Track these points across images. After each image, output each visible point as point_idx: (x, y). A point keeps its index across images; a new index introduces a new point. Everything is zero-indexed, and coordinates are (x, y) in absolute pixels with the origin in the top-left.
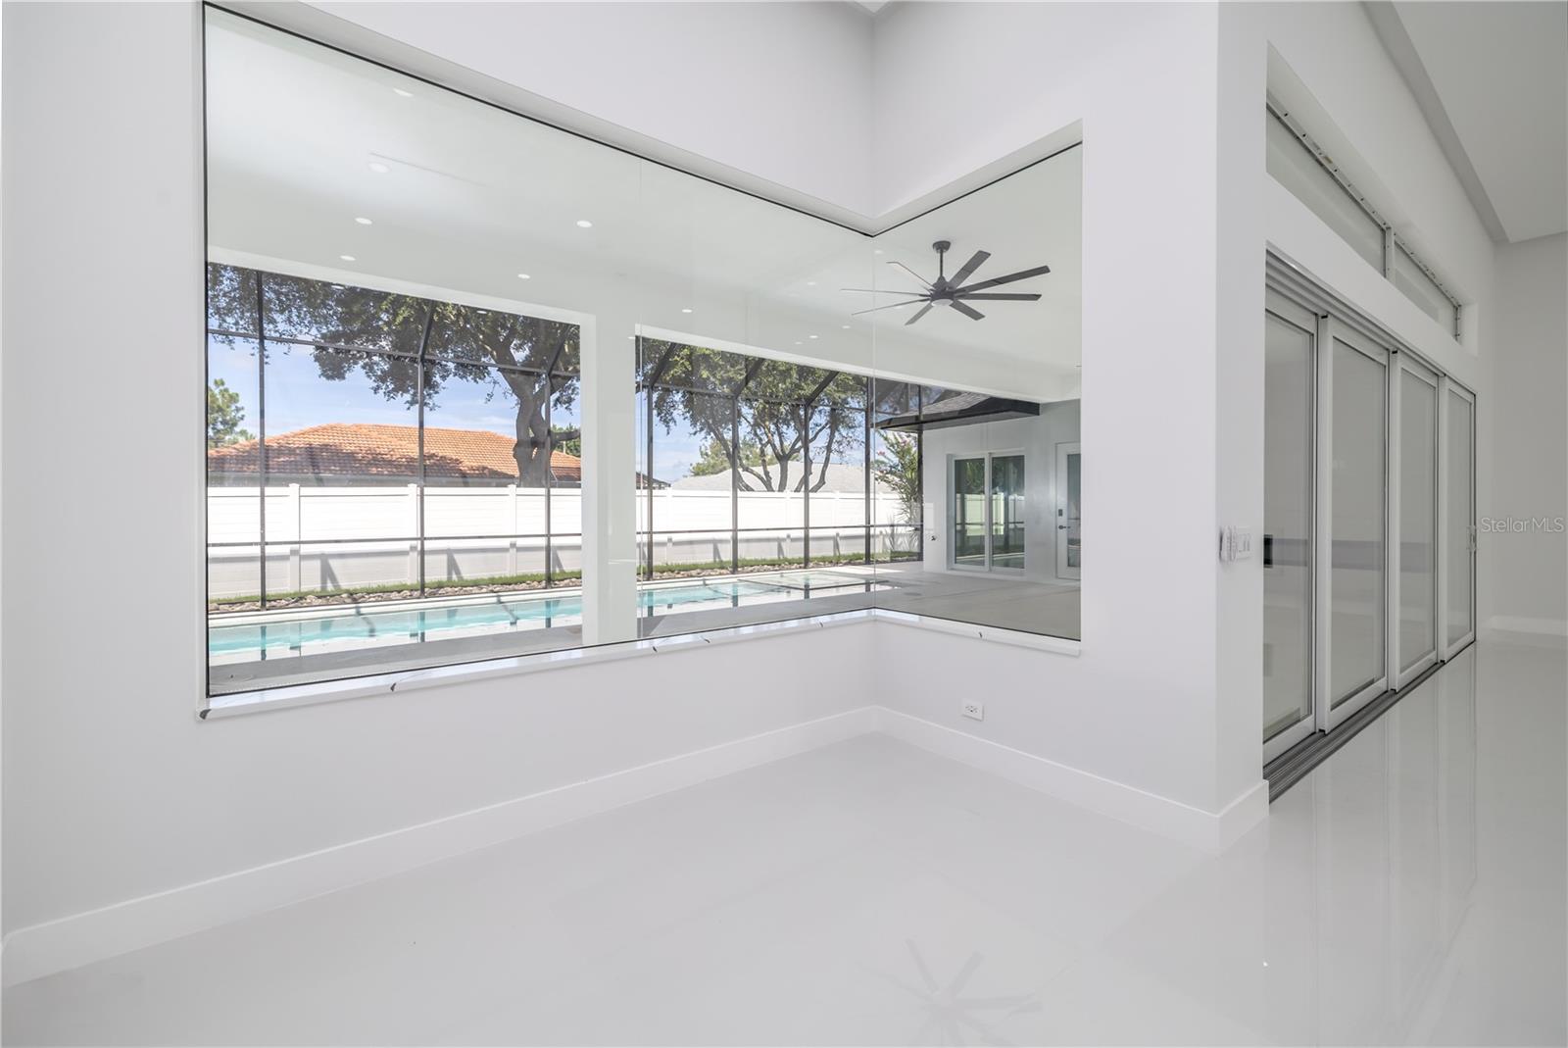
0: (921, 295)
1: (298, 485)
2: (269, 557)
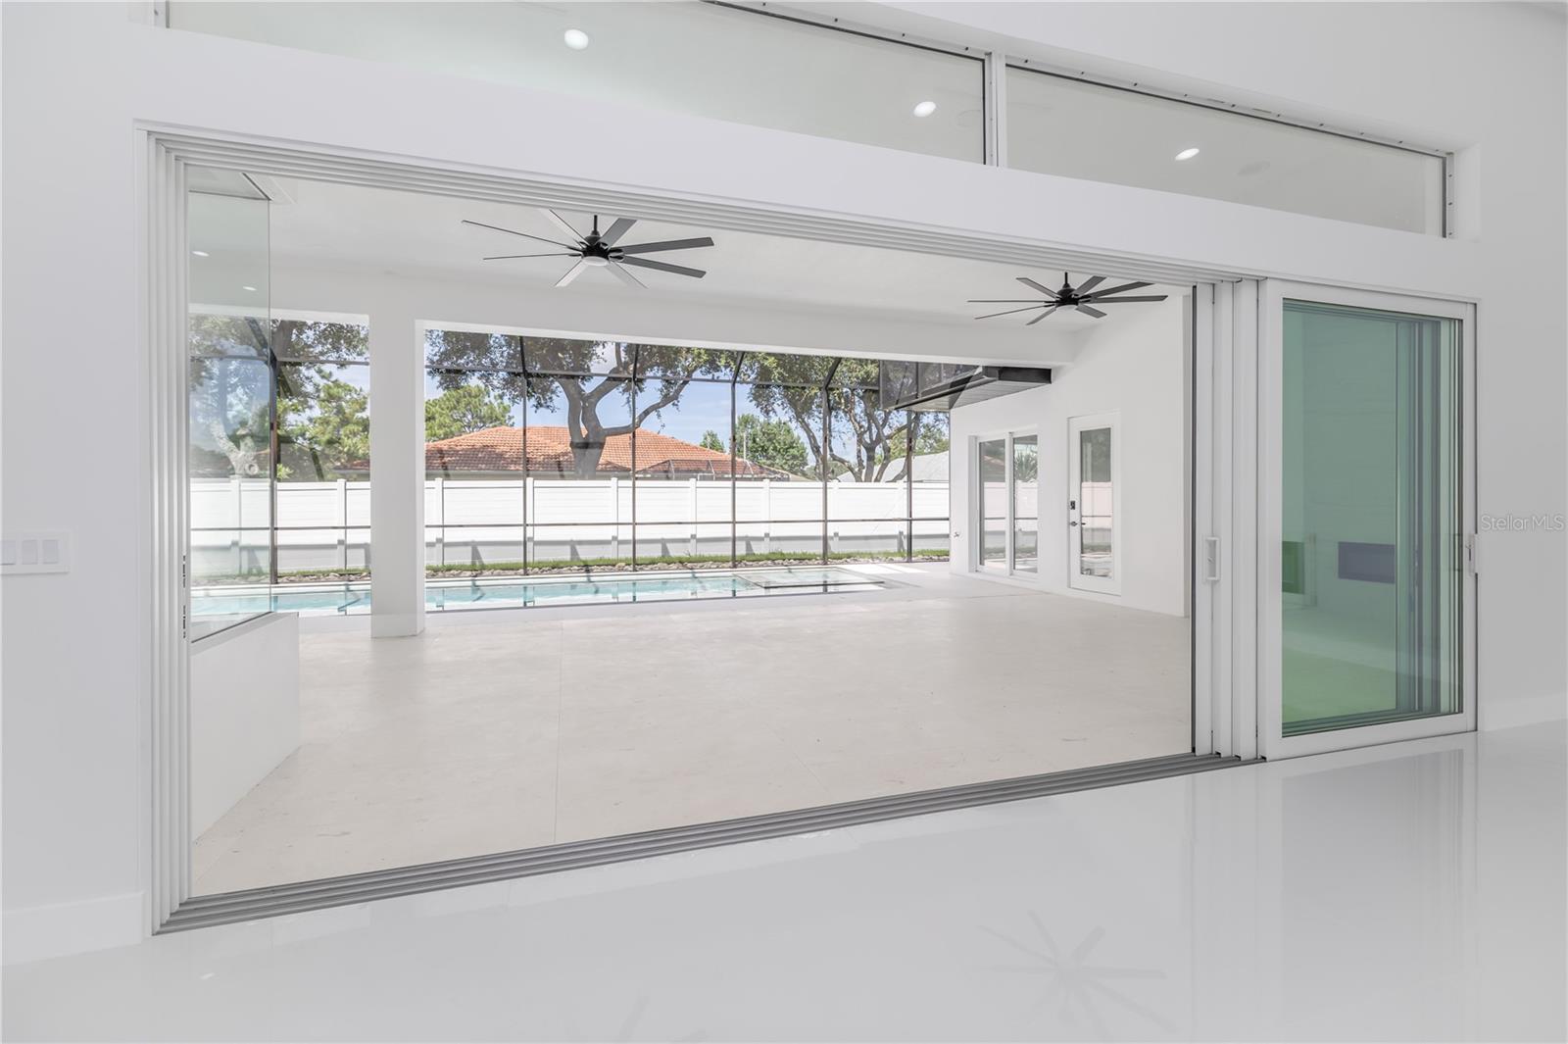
0: (1046, 302)
1: (344, 480)
2: (280, 546)
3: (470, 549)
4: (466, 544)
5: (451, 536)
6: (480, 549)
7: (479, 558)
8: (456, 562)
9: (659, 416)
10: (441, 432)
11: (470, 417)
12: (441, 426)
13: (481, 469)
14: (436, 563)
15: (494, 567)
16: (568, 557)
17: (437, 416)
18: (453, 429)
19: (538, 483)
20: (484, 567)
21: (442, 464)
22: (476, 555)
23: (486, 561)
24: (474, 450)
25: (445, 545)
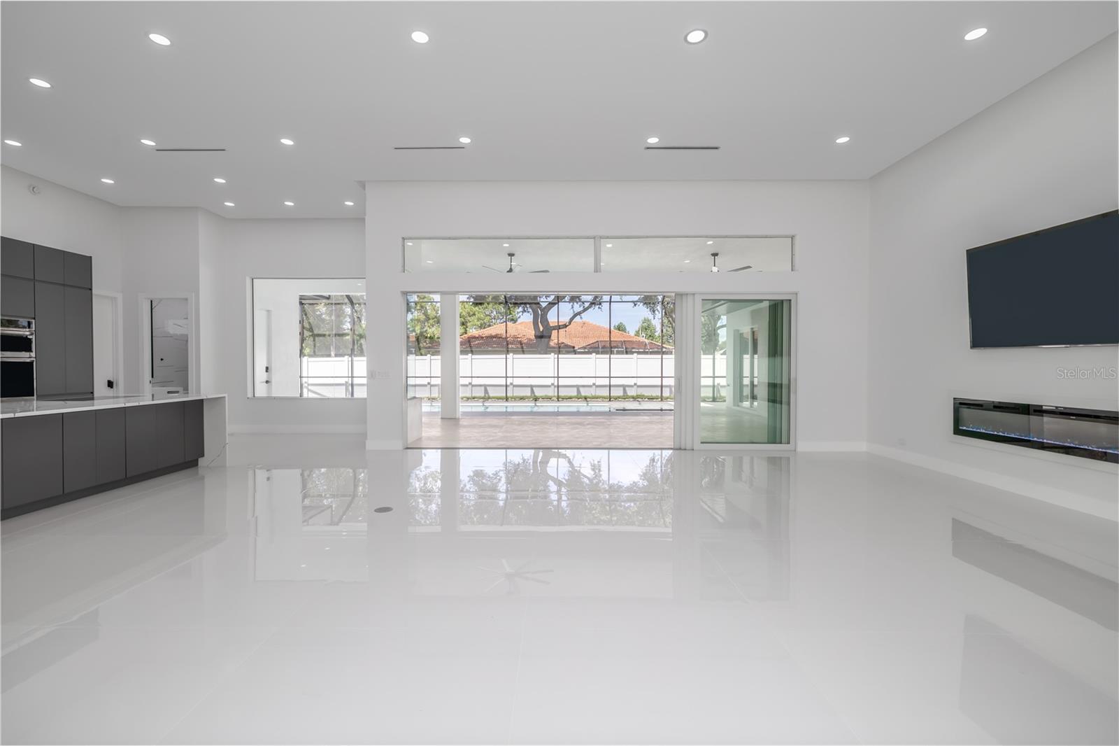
3: (483, 388)
4: (480, 386)
5: (475, 381)
6: (488, 388)
7: (488, 393)
8: (478, 395)
9: (581, 318)
10: (479, 323)
11: (495, 313)
12: (479, 319)
13: (494, 347)
14: (469, 395)
15: (494, 398)
16: (529, 394)
17: (476, 313)
18: (485, 321)
19: (515, 356)
20: (489, 398)
21: (471, 346)
22: (486, 391)
23: (491, 395)
24: (492, 337)
25: (473, 386)
